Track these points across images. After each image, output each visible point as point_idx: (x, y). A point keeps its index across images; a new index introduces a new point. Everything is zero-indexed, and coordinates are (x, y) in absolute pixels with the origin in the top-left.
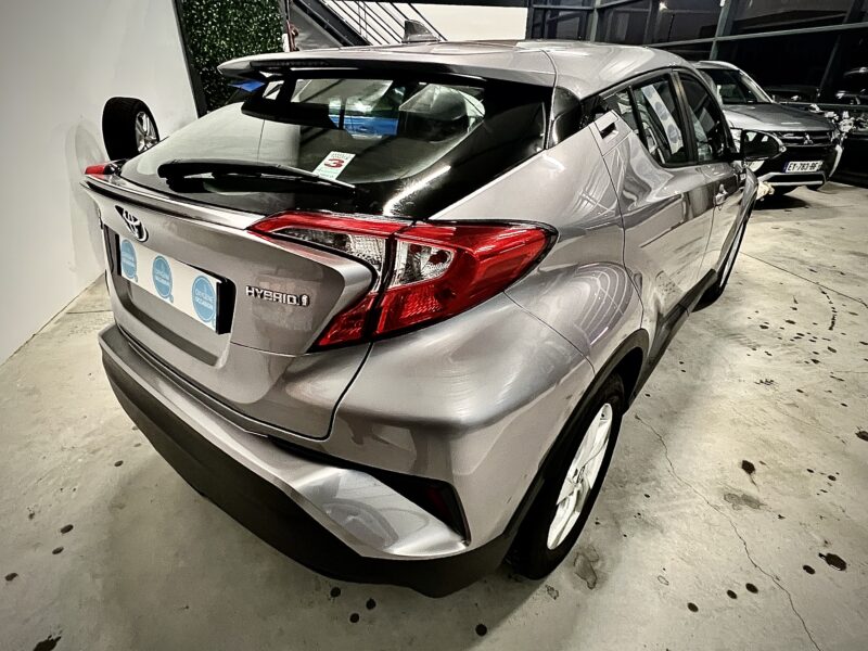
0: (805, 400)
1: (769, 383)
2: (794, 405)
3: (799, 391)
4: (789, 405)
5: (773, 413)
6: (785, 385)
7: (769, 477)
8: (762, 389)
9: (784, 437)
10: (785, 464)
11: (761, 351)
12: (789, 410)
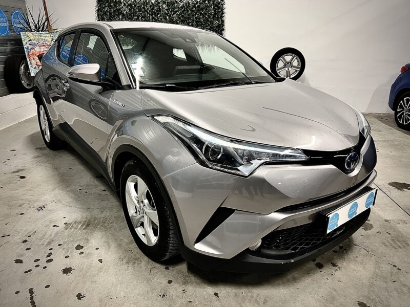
0: (17, 211)
1: (40, 209)
2: (21, 206)
3: (23, 214)
4: (24, 204)
5: (28, 197)
6: (31, 213)
7: (14, 179)
8: (41, 204)
9: (16, 192)
10: (11, 185)
11: (62, 225)
12: (21, 202)
